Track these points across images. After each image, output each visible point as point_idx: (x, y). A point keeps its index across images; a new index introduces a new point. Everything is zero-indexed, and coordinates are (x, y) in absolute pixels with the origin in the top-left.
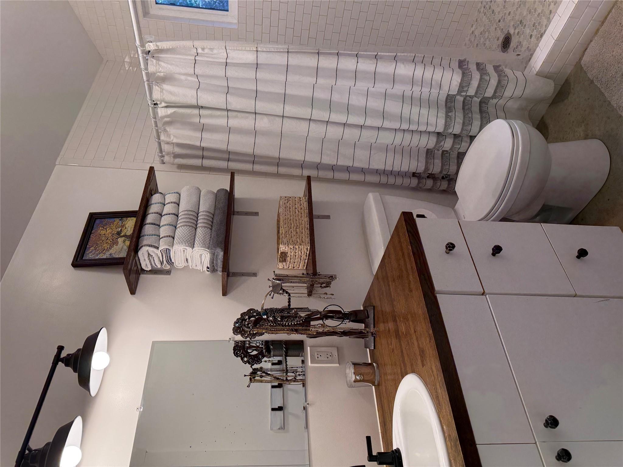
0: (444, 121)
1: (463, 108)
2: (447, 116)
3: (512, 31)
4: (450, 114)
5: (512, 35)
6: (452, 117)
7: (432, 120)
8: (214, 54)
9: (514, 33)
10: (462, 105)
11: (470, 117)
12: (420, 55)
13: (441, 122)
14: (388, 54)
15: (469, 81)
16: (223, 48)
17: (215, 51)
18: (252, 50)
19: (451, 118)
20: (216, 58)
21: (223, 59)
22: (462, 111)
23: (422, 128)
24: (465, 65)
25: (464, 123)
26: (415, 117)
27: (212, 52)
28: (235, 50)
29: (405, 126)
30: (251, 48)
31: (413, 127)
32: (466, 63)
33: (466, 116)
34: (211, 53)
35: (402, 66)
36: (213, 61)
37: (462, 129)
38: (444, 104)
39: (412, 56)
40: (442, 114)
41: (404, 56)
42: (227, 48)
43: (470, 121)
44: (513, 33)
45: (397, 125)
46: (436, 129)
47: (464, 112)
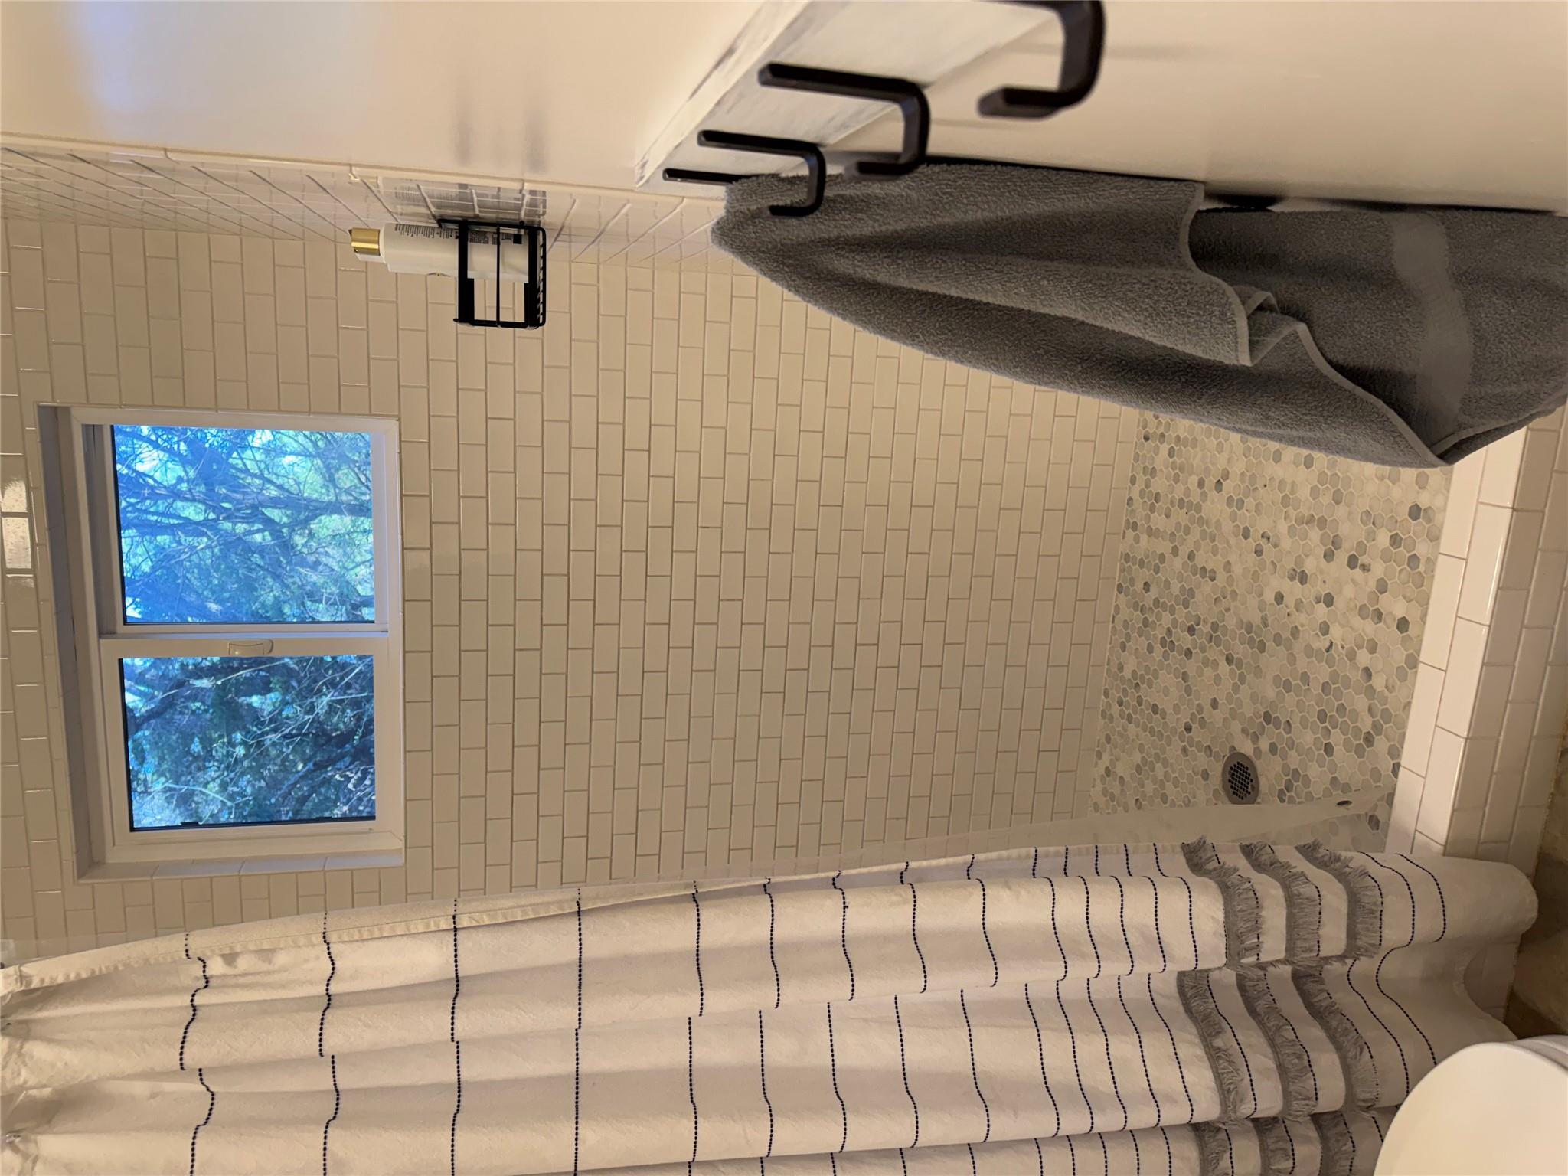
0: (1208, 1076)
1: (1252, 1012)
2: (1214, 1055)
3: (1247, 748)
4: (1218, 1042)
5: (1254, 759)
6: (1230, 1052)
7: (1166, 1078)
8: (278, 971)
9: (1257, 751)
10: (1240, 999)
11: (1293, 1043)
12: (1052, 849)
13: (1201, 1078)
14: (943, 861)
15: (1256, 911)
16: (315, 942)
17: (281, 959)
18: (433, 928)
19: (1232, 1058)
20: (283, 986)
21: (311, 983)
22: (1253, 1022)
23: (1143, 1117)
24: (1210, 859)
25: (1282, 1070)
26: (1098, 1079)
27: (270, 963)
28: (367, 940)
29: (1075, 1122)
30: (432, 923)
31: (1109, 1120)
32: (1209, 855)
33: (1278, 1041)
34: (265, 967)
35: (1005, 894)
36: (272, 1000)
37: (1287, 1095)
38: (1182, 1009)
39: (1027, 857)
40: (1191, 1049)
41: (1000, 859)
42: (333, 937)
43: (1299, 1057)
44: (1252, 751)
45: (1042, 1125)
46: (1194, 1113)
47: (1261, 1024)
